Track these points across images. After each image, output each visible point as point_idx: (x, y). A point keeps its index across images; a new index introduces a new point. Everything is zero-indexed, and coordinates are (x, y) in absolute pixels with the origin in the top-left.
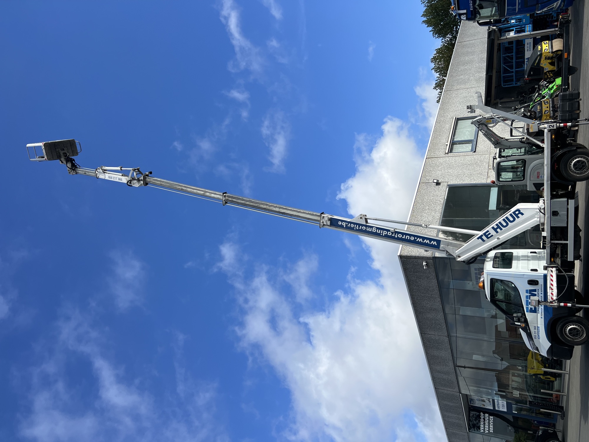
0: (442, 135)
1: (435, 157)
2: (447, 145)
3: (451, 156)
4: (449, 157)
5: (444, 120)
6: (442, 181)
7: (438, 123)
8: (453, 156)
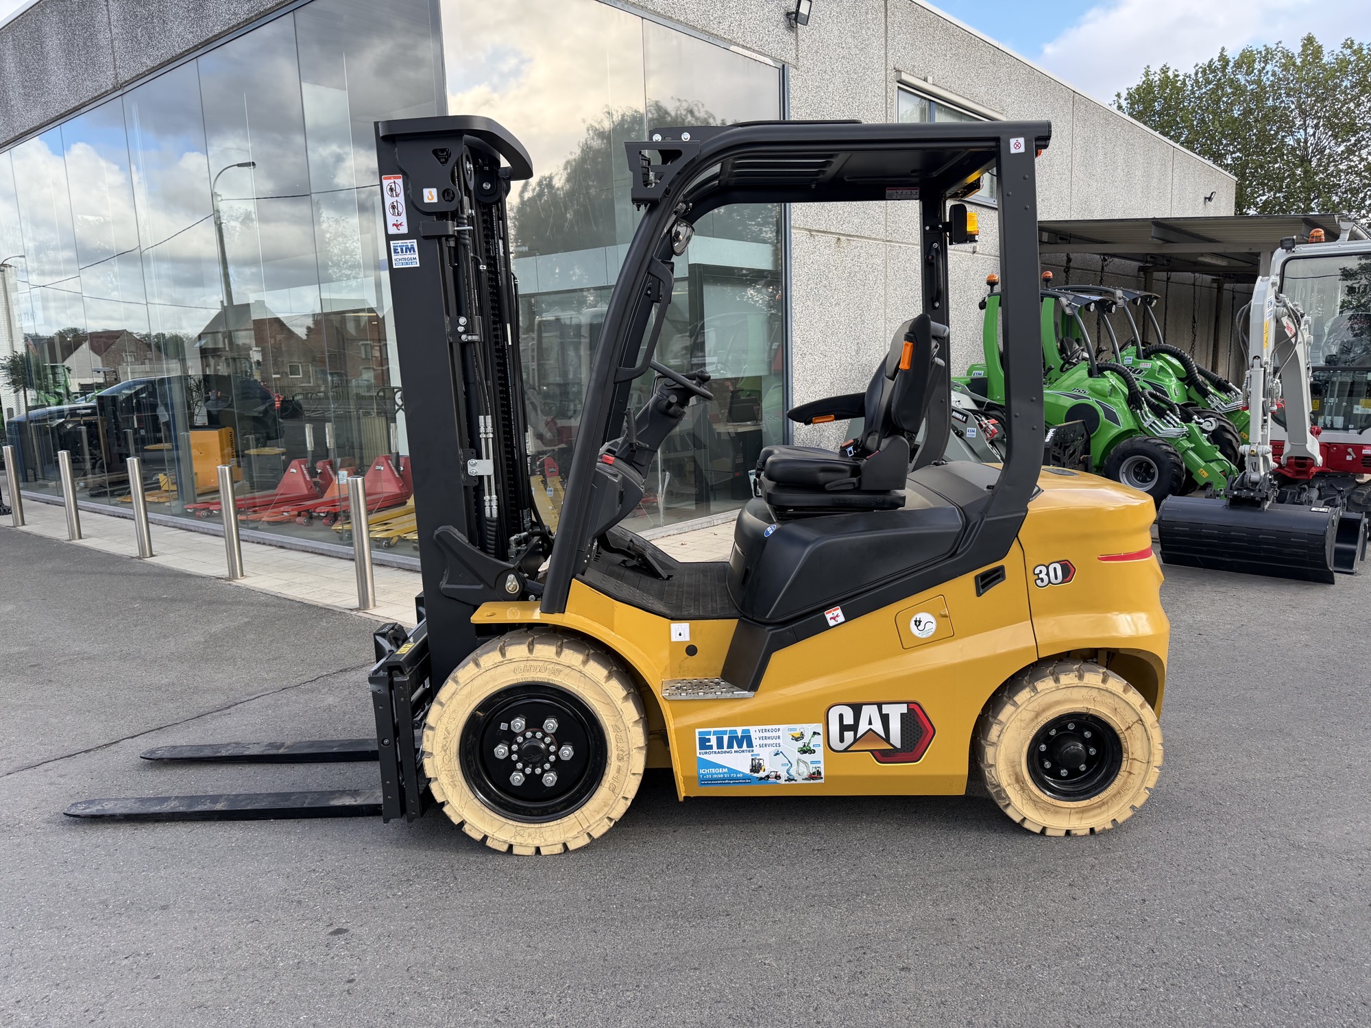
0: (957, 66)
1: (887, 27)
2: (925, 80)
3: (887, 92)
4: (886, 86)
5: (998, 81)
6: (801, 43)
7: (994, 55)
8: (889, 100)
